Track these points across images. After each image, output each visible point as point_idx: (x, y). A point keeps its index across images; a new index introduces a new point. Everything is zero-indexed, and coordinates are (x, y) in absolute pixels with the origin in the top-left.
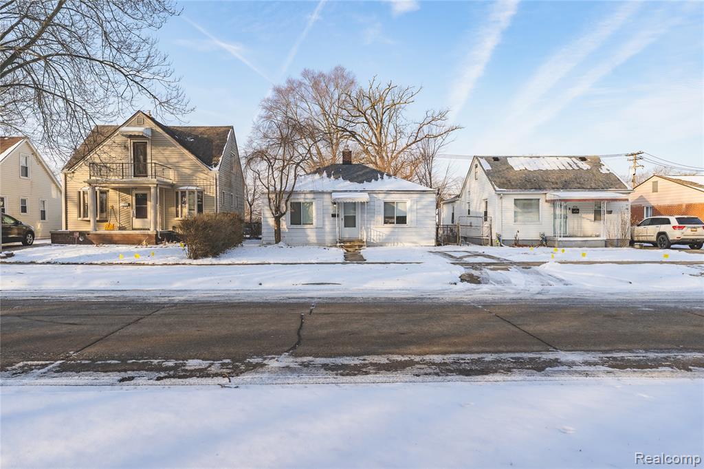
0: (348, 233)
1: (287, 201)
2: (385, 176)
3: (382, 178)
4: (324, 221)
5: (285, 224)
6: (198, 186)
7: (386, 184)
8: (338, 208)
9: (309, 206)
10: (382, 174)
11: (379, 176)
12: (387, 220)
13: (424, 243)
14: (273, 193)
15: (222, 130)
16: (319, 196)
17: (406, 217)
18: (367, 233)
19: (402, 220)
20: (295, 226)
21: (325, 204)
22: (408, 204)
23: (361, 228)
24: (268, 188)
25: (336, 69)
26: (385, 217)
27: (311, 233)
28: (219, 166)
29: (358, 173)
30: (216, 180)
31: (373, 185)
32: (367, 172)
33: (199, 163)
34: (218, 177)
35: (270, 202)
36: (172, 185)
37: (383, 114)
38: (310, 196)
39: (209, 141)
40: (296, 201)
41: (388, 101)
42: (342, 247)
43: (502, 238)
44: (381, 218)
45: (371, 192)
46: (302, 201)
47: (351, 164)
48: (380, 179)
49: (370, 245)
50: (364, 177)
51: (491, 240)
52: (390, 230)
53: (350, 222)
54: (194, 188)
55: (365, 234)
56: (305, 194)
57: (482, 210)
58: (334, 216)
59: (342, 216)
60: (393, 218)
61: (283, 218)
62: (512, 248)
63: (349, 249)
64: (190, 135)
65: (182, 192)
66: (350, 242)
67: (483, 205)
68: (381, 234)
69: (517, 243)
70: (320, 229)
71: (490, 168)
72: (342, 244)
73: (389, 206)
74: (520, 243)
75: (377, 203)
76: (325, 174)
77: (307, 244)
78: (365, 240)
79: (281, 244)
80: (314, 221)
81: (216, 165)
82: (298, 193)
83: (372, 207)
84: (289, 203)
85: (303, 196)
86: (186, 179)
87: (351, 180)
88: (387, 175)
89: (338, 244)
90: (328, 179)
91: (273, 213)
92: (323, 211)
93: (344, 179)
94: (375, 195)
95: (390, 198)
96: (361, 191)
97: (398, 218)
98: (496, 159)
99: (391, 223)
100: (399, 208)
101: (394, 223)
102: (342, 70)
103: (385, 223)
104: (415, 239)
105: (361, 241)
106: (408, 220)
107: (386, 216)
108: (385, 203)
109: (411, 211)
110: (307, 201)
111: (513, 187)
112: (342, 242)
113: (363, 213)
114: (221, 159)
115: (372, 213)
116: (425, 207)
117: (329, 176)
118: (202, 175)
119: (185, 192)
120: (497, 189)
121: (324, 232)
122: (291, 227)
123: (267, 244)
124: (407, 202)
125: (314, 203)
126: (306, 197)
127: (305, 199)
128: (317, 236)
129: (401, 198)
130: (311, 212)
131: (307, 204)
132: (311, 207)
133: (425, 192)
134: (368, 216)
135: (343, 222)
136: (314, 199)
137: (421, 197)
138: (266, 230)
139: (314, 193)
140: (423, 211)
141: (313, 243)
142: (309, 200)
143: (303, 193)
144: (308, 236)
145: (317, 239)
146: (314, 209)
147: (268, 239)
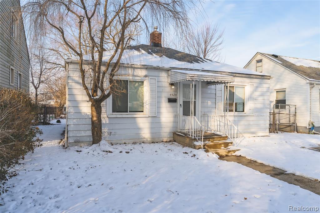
3: (205, 61)
4: (159, 107)
5: (104, 112)
8: (176, 91)
9: (138, 87)
14: (88, 63)
17: (243, 104)
20: (118, 115)
21: (160, 84)
22: (247, 90)
24: (80, 55)
27: (143, 124)
29: (177, 55)
35: (83, 77)
38: (143, 73)
40: (122, 78)
46: (130, 78)
47: (161, 47)
56: (134, 68)
58: (170, 100)
59: (180, 101)
60: (232, 104)
67: (275, 94)
70: (155, 118)
71: (281, 62)
75: (218, 87)
76: (143, 51)
79: (104, 144)
80: (147, 108)
83: (213, 92)
85: (130, 71)
87: (178, 60)
91: (88, 94)
92: (157, 93)
93: (169, 58)
98: (275, 56)
99: (230, 111)
101: (232, 111)
106: (246, 108)
110: (138, 79)
113: (203, 97)
115: (214, 98)
116: (263, 94)
117: (149, 53)
120: (308, 78)
121: (159, 123)
122: (115, 116)
123: (75, 142)
124: (246, 87)
125: (145, 83)
126: (135, 74)
127: (133, 76)
128: (152, 128)
129: (241, 82)
130: (141, 95)
131: (135, 84)
132: (140, 89)
133: (263, 77)
134: (209, 102)
135: (182, 109)
136: (146, 76)
137: (258, 82)
138: (75, 121)
139: (146, 69)
140: (261, 99)
141: (144, 138)
142: (140, 78)
143: (132, 67)
144: (139, 129)
145: (152, 133)
146: (146, 91)
147: (78, 135)
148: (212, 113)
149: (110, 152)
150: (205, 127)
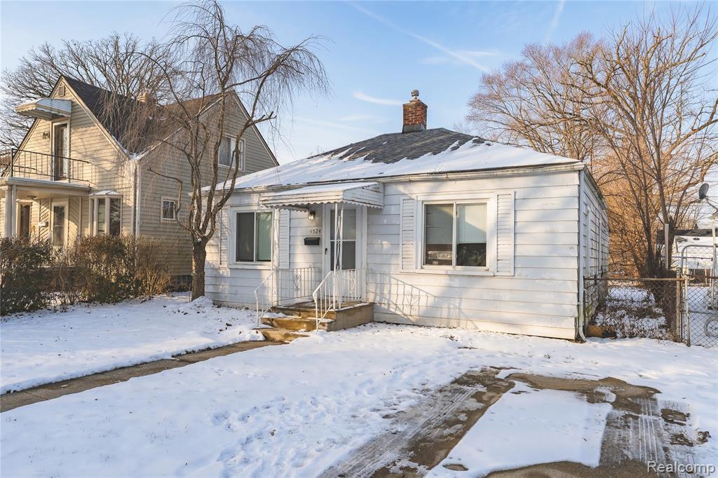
4: (291, 254)
5: (226, 259)
6: (115, 190)
7: (450, 158)
8: (320, 223)
11: (453, 145)
12: (433, 252)
13: (539, 328)
17: (484, 246)
19: (473, 254)
21: (294, 214)
22: (492, 209)
23: (368, 273)
26: (428, 247)
30: (136, 176)
31: (412, 164)
34: (138, 170)
36: (89, 191)
40: (246, 210)
42: (271, 323)
44: (415, 249)
46: (255, 209)
48: (446, 151)
50: (414, 151)
52: (444, 281)
54: (107, 192)
58: (308, 242)
59: (327, 241)
60: (447, 248)
61: (222, 246)
63: (273, 334)
66: (299, 311)
68: (415, 292)
70: (284, 273)
72: (279, 315)
75: (405, 209)
80: (274, 254)
82: (243, 193)
83: (394, 221)
85: (255, 199)
86: (104, 178)
87: (379, 159)
90: (335, 161)
92: (289, 230)
93: (368, 158)
94: (401, 188)
95: (447, 193)
97: (460, 247)
99: (442, 263)
100: (468, 220)
101: (449, 263)
103: (428, 261)
106: (491, 255)
107: (429, 243)
108: (428, 207)
109: (498, 228)
110: (264, 209)
113: (372, 233)
115: (394, 235)
116: (547, 216)
117: (344, 156)
118: (120, 170)
119: (104, 199)
124: (488, 203)
125: (274, 214)
133: (540, 170)
134: (384, 242)
135: (328, 257)
137: (531, 185)
140: (540, 229)
148: (392, 266)
150: (375, 296)
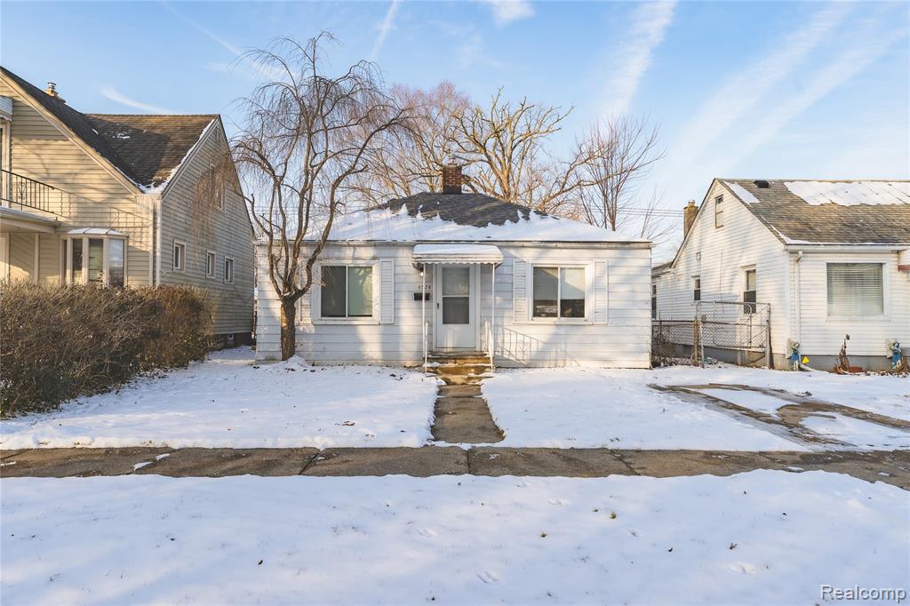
0: (452, 337)
1: (311, 262)
2: (532, 214)
3: (527, 218)
4: (396, 309)
5: (307, 315)
6: (113, 229)
7: (538, 229)
8: (429, 280)
9: (364, 277)
10: (526, 211)
11: (520, 214)
12: (541, 307)
13: (627, 362)
15: (195, 121)
16: (386, 252)
17: (582, 301)
18: (496, 336)
19: (574, 308)
20: (330, 321)
21: (399, 270)
22: (590, 273)
23: (482, 325)
24: (271, 235)
25: (441, 86)
26: (536, 302)
27: (369, 336)
28: (164, 185)
29: (476, 209)
30: (155, 214)
31: (507, 231)
32: (495, 209)
33: (118, 176)
34: (159, 207)
36: (56, 226)
37: (513, 149)
38: (367, 253)
39: (163, 139)
40: (333, 263)
41: (521, 128)
42: (435, 371)
43: (802, 351)
44: (526, 304)
45: (505, 245)
46: (348, 263)
47: (461, 193)
48: (522, 220)
49: (502, 365)
50: (488, 217)
51: (771, 353)
52: (552, 330)
53: (456, 311)
54: (103, 231)
55: (491, 341)
56: (354, 246)
57: (739, 290)
58: (418, 297)
59: (438, 297)
60: (553, 303)
61: (303, 301)
62: (834, 375)
63: (454, 378)
64: (124, 128)
65: (74, 241)
66: (455, 359)
67: (742, 277)
68: (527, 340)
69: (844, 364)
70: (390, 327)
71: (757, 201)
72: (436, 364)
73: (544, 278)
74: (852, 363)
75: (517, 269)
76: (404, 210)
77: (358, 360)
78: (490, 355)
79: (294, 362)
80: (376, 309)
81: (158, 184)
82: (337, 245)
83: (507, 280)
84: (316, 267)
85: (349, 252)
86: (89, 211)
87: (460, 222)
88: (537, 212)
89: (427, 365)
90: (410, 218)
91: (278, 290)
92: (393, 285)
93: (445, 218)
94: (512, 252)
95: (549, 258)
96: (482, 242)
97: (564, 303)
98: (763, 184)
99: (548, 315)
100: (568, 280)
101: (555, 315)
102: (450, 87)
103: (536, 314)
104: (605, 352)
105: (482, 356)
106: (589, 308)
107: (537, 299)
108: (535, 269)
109: (596, 288)
110: (361, 263)
111: (819, 237)
112: (437, 359)
113: (485, 290)
114: (174, 171)
115: (508, 291)
116: (629, 280)
117: (412, 213)
118: (125, 205)
119: (80, 241)
120: (789, 241)
121: (398, 335)
122: (323, 323)
123: (266, 360)
124: (586, 268)
125: (375, 269)
126: (357, 255)
127: (354, 258)
128: (383, 343)
129: (573, 258)
130: (369, 288)
131: (359, 272)
132: (367, 278)
133: (627, 246)
134: (497, 298)
135: (440, 311)
136: (374, 258)
137: (619, 256)
138: (266, 329)
139: (375, 246)
140: (623, 289)
141: (372, 359)
142: (363, 262)
143: (349, 246)
144: (361, 343)
145: (383, 351)
146: (375, 282)
147: (270, 350)
148: (506, 318)
149: (292, 370)
